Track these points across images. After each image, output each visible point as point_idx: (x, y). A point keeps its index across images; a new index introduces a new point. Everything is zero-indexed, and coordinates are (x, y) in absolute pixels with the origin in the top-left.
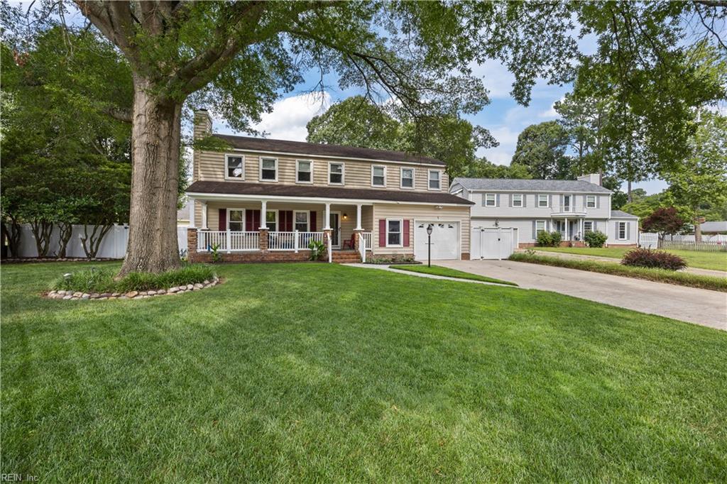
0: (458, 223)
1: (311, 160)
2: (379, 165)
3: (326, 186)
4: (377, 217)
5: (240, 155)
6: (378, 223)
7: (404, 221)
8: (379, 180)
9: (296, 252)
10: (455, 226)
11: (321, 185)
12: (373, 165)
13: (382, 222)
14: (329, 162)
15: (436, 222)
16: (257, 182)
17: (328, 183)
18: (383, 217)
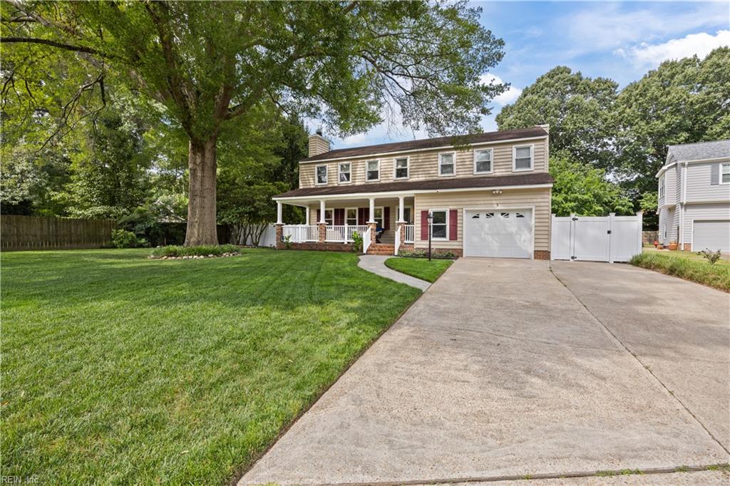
0: (531, 210)
1: (377, 159)
2: (447, 152)
3: (392, 181)
4: (418, 208)
5: (324, 165)
6: (420, 215)
7: (451, 211)
8: (447, 168)
9: (346, 243)
10: (526, 215)
11: (387, 182)
12: (440, 153)
13: (425, 214)
14: (394, 158)
15: (498, 211)
16: (336, 185)
17: (393, 178)
18: (425, 208)
